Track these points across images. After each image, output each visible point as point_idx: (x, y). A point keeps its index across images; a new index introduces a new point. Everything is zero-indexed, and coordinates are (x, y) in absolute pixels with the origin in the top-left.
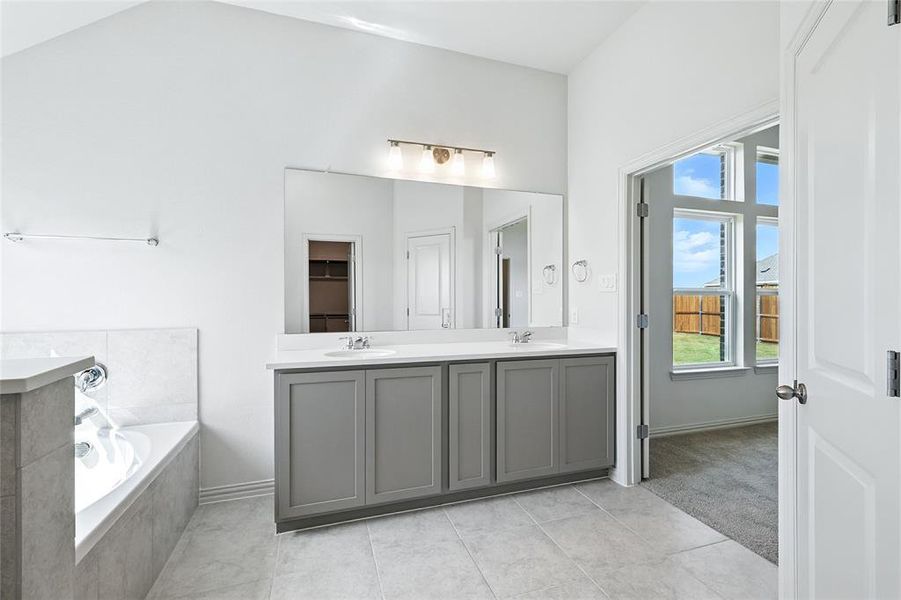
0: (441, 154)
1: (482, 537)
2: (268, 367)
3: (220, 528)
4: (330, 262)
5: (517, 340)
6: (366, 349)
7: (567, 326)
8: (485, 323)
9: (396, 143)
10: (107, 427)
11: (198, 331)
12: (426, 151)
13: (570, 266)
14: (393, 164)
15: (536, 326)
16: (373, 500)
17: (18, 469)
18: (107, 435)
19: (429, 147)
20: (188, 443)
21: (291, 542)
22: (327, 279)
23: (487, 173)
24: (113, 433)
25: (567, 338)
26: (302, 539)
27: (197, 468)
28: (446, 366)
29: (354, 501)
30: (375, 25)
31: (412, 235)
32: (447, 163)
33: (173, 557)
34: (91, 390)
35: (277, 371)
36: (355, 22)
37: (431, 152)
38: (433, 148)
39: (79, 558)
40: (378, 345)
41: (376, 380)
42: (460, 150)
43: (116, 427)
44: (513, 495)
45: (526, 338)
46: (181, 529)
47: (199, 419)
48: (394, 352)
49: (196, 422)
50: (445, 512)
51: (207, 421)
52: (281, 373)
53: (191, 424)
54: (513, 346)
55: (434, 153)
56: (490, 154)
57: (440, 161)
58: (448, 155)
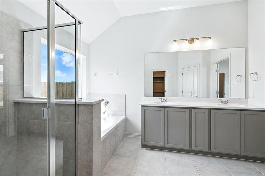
0: (191, 41)
1: (204, 168)
2: (139, 105)
3: (129, 143)
4: (160, 77)
5: (222, 102)
6: (166, 102)
7: (248, 98)
8: (211, 96)
9: (176, 41)
10: (109, 115)
11: (126, 95)
12: (186, 41)
13: (249, 74)
14: (175, 47)
15: (232, 98)
16: (167, 146)
17: (92, 119)
18: (109, 117)
19: (187, 40)
20: (123, 121)
21: (144, 151)
22: (158, 82)
23: (209, 44)
24: (110, 116)
25: (247, 103)
26: (147, 151)
27: (125, 128)
28: (191, 109)
29: (161, 144)
30: (169, 8)
31: (183, 68)
32: (193, 44)
33: (120, 146)
34: (106, 107)
35: (142, 106)
36: (164, 9)
37: (187, 41)
38: (188, 40)
39: (102, 140)
40: (169, 101)
41: (168, 111)
42: (198, 39)
43: (111, 115)
44: (218, 157)
45: (226, 102)
46: (122, 141)
47: (126, 116)
48: (174, 103)
49: (125, 116)
50: (191, 156)
51: (127, 117)
52: (143, 106)
53: (124, 117)
54: (220, 105)
55: (188, 42)
56: (210, 38)
57: (191, 44)
58: (194, 41)
